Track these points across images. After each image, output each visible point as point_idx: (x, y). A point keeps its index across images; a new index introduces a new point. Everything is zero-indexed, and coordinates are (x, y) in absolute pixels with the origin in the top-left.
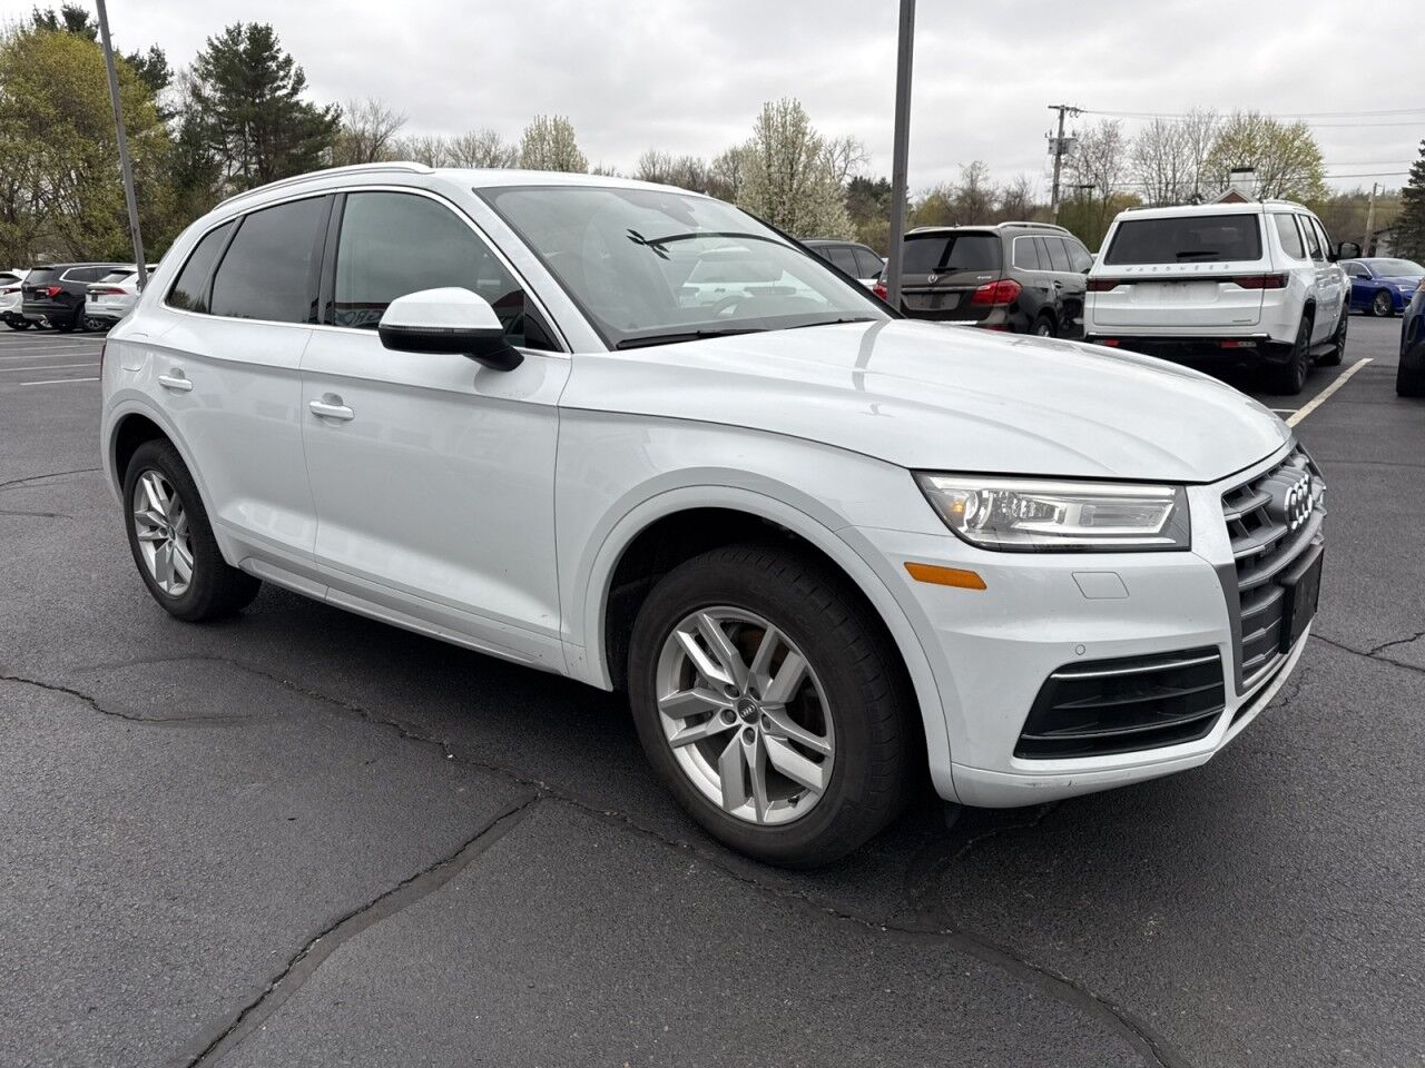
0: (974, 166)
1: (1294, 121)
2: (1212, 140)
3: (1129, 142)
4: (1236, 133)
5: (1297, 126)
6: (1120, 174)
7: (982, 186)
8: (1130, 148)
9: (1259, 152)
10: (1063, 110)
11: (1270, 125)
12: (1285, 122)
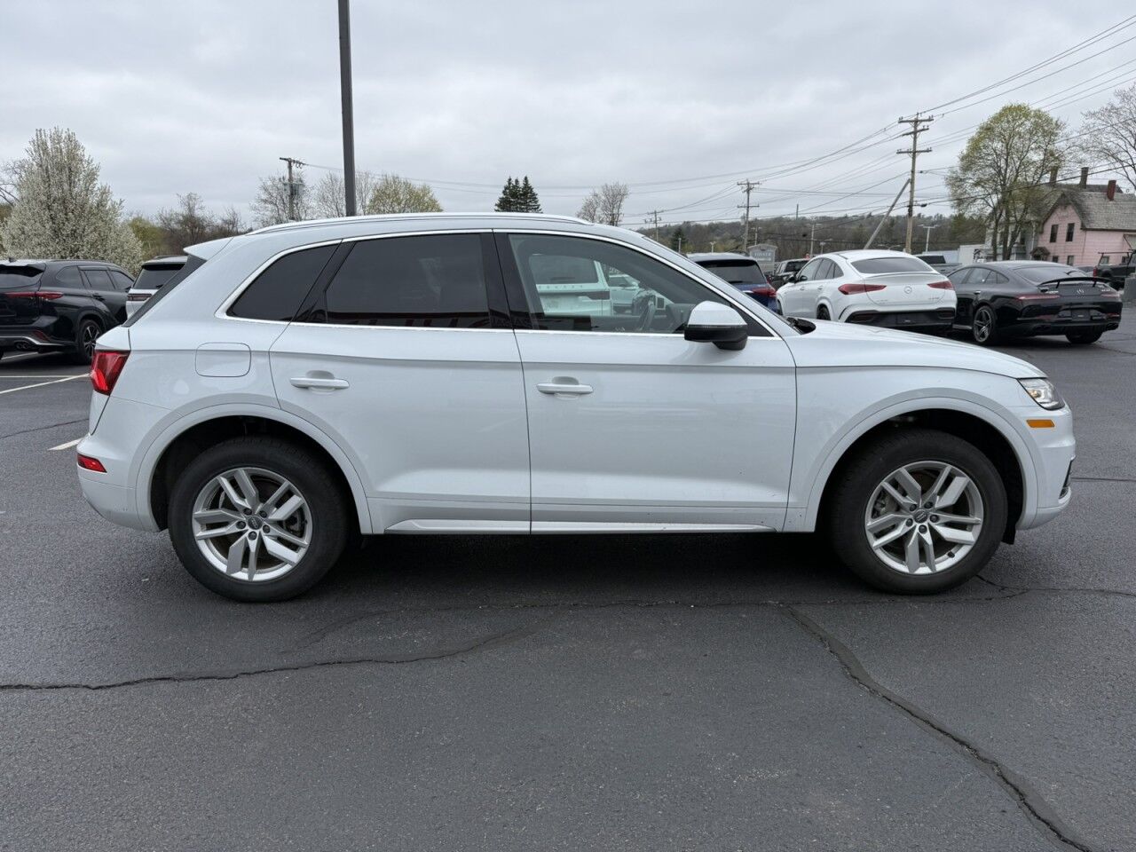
0: (190, 197)
1: (421, 183)
2: (371, 192)
3: (313, 188)
4: (386, 188)
5: (424, 187)
6: (309, 211)
7: (198, 213)
8: (314, 192)
9: (403, 202)
10: (290, 162)
11: (407, 185)
12: (417, 184)
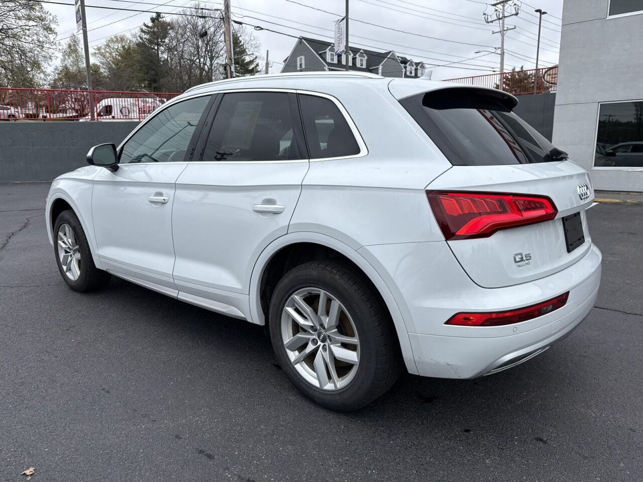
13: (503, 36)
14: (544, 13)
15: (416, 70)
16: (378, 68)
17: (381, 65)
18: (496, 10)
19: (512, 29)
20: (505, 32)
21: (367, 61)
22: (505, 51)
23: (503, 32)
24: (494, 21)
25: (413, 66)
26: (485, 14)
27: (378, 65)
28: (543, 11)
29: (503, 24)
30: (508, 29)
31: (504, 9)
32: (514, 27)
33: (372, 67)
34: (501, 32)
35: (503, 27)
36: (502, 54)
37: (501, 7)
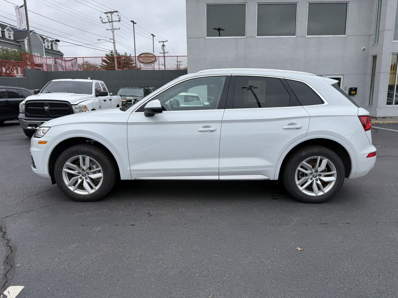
13: (113, 32)
14: (135, 23)
15: (52, 45)
16: (24, 41)
17: (26, 39)
18: (107, 17)
19: (118, 29)
20: (114, 30)
21: (14, 34)
22: (115, 41)
23: (113, 30)
24: (107, 22)
25: (49, 42)
26: (100, 17)
27: (24, 39)
28: (135, 22)
29: (112, 25)
30: (115, 29)
31: (112, 17)
32: (119, 28)
33: (19, 40)
34: (111, 30)
35: (113, 27)
36: (114, 43)
37: (110, 15)
